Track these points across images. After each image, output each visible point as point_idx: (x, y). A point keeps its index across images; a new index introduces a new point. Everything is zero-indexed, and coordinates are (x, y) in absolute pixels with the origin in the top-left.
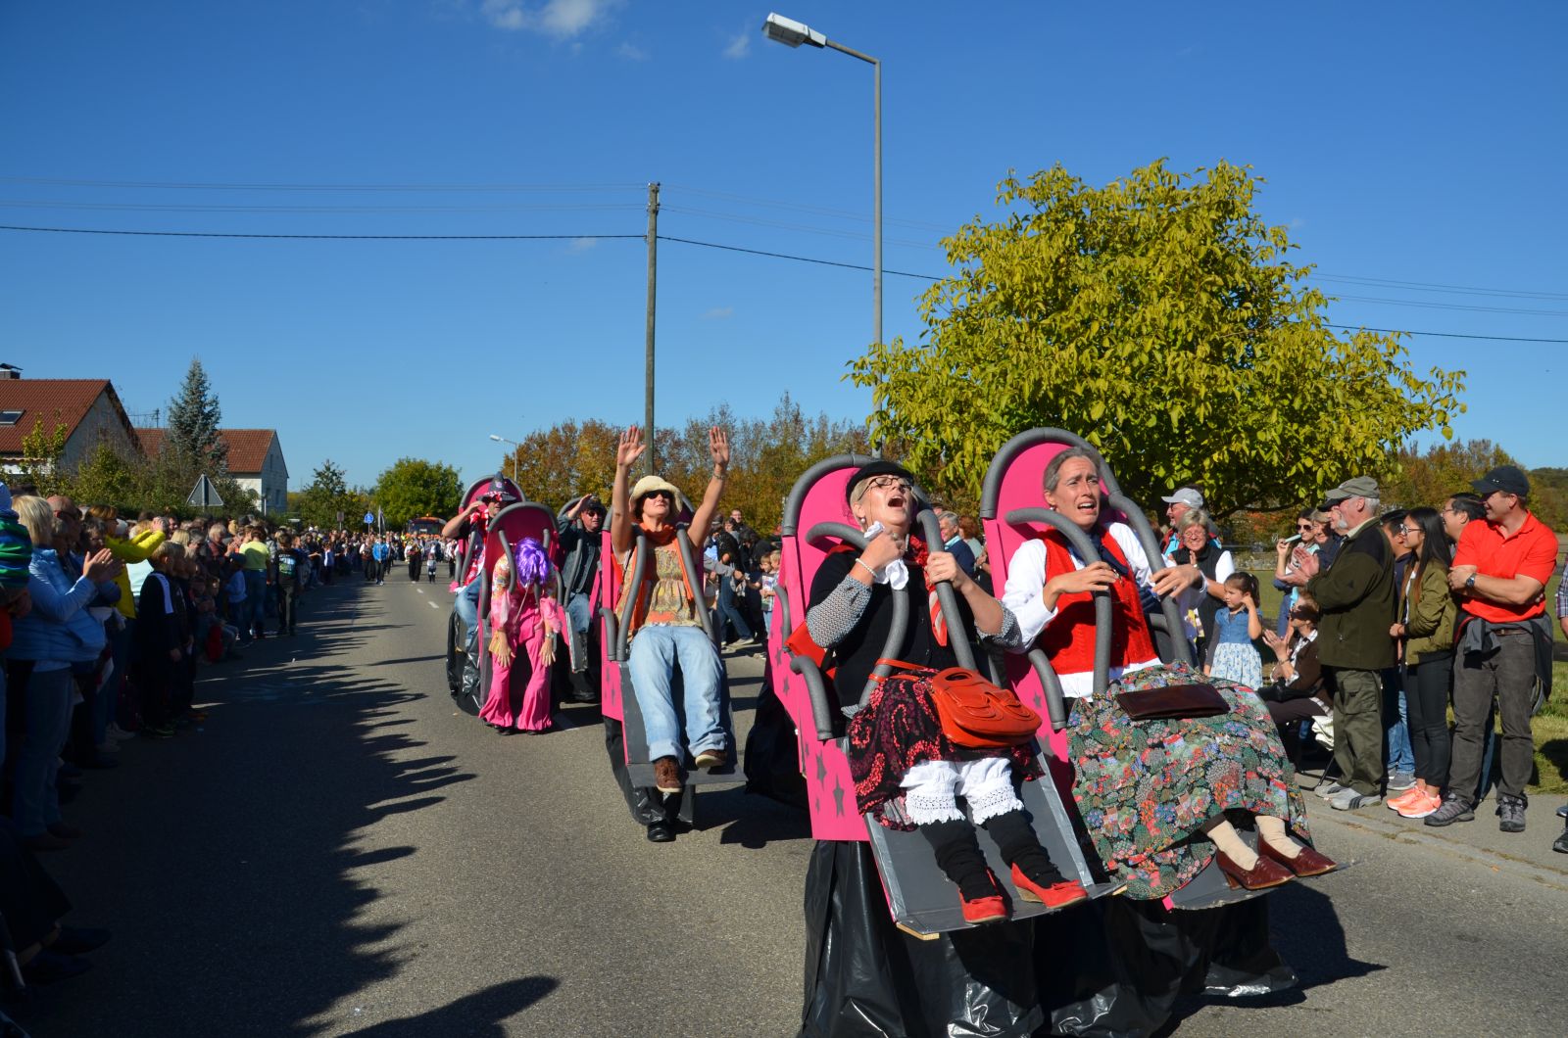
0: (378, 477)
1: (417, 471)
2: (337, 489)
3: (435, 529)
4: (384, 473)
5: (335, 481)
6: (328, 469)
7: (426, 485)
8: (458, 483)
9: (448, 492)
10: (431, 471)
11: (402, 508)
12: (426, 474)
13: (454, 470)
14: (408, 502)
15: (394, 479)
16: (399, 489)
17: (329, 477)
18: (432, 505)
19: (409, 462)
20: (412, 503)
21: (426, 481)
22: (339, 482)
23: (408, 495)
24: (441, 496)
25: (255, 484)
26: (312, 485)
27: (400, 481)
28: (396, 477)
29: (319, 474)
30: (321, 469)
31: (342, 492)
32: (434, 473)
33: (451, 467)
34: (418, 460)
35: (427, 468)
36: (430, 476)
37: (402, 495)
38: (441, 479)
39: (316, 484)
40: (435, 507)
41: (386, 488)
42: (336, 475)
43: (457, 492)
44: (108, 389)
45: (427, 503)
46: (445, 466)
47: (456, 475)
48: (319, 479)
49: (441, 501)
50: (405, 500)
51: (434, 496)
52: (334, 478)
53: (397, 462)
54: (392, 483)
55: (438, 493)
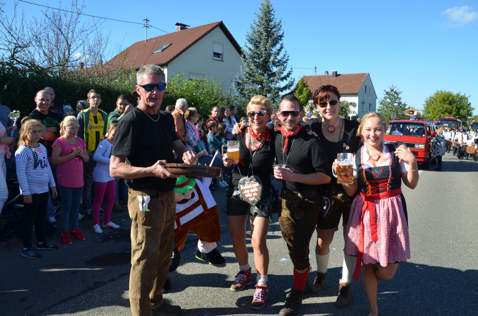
0: (425, 100)
1: (445, 96)
2: (397, 101)
3: (453, 125)
4: (429, 98)
5: (396, 97)
6: (392, 90)
7: (450, 104)
8: (468, 103)
9: (462, 107)
10: (454, 97)
11: (437, 115)
12: (451, 98)
13: (466, 96)
14: (440, 112)
15: (434, 101)
16: (435, 106)
17: (393, 95)
18: (453, 113)
19: (441, 92)
20: (442, 113)
21: (450, 102)
22: (398, 97)
23: (441, 108)
24: (458, 109)
25: (355, 100)
26: (383, 99)
27: (436, 101)
28: (435, 99)
29: (387, 93)
30: (389, 90)
31: (400, 103)
32: (455, 98)
33: (465, 95)
34: (447, 91)
35: (451, 95)
36: (453, 99)
37: (437, 108)
38: (459, 101)
39: (385, 98)
40: (454, 115)
41: (429, 105)
42: (396, 93)
43: (467, 108)
44: (221, 25)
45: (450, 113)
46: (462, 94)
47: (467, 99)
48: (387, 96)
49: (458, 112)
50: (439, 111)
51: (454, 109)
52: (396, 95)
53: (436, 92)
54: (433, 103)
55: (457, 108)
